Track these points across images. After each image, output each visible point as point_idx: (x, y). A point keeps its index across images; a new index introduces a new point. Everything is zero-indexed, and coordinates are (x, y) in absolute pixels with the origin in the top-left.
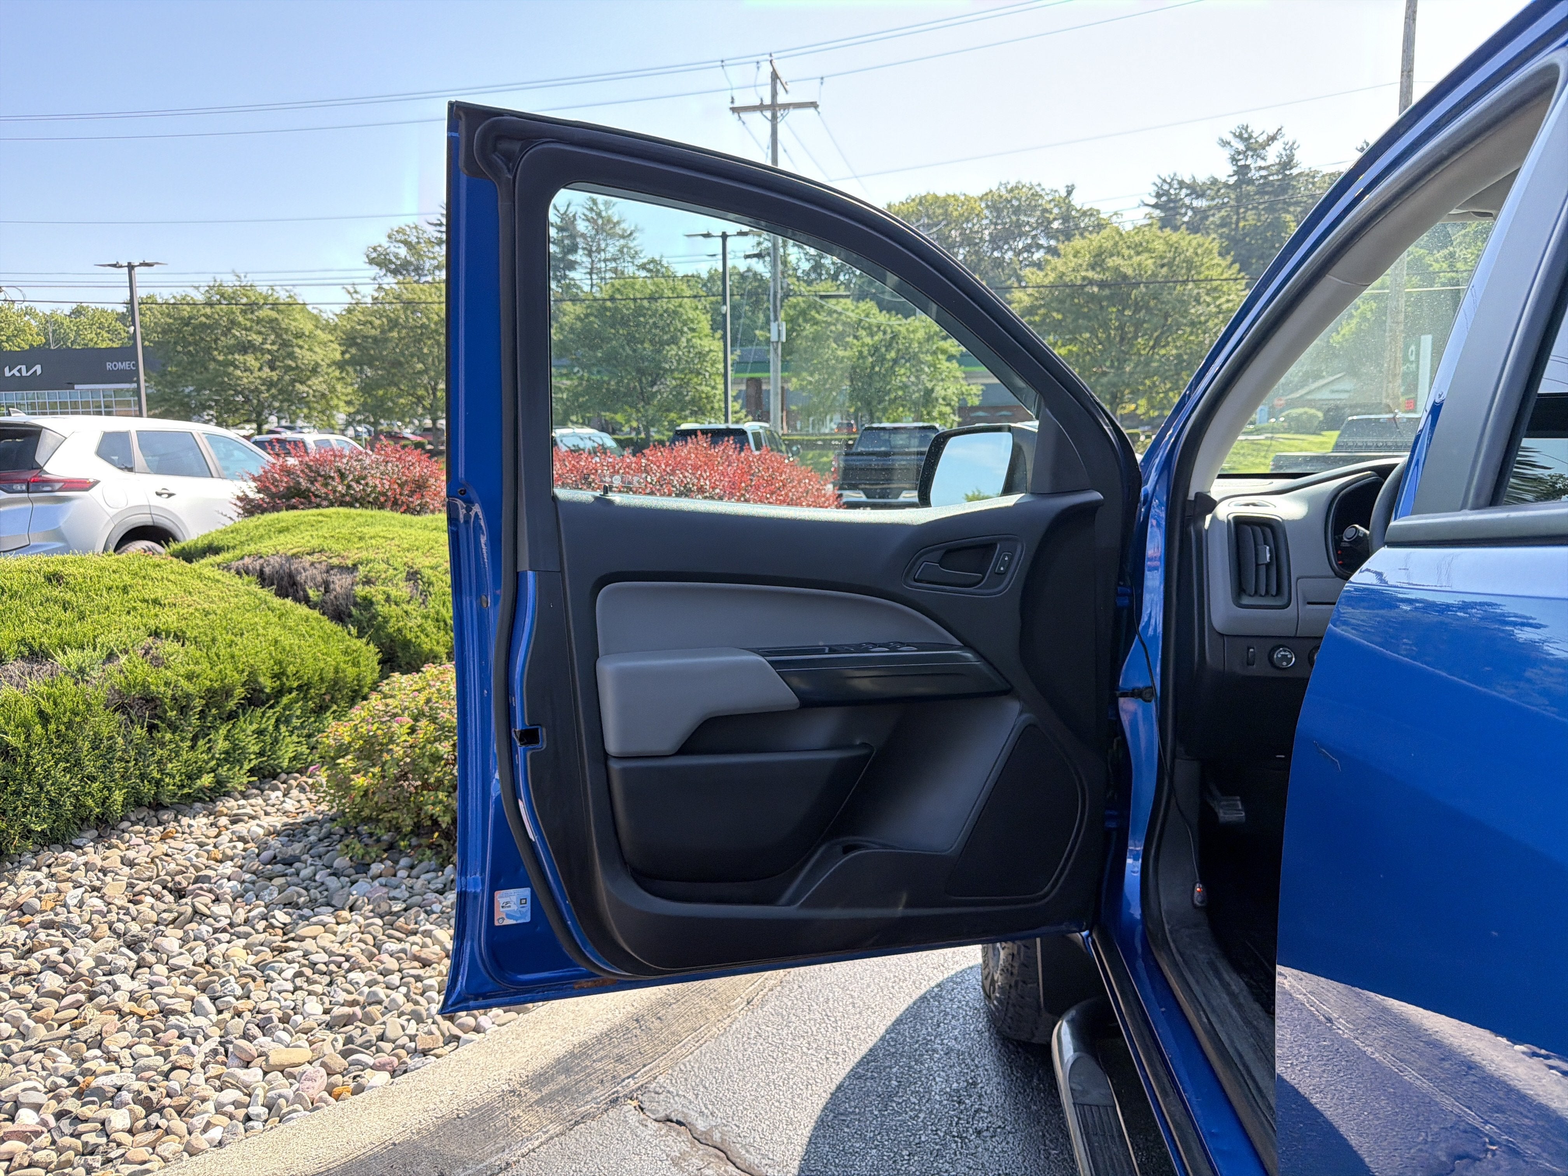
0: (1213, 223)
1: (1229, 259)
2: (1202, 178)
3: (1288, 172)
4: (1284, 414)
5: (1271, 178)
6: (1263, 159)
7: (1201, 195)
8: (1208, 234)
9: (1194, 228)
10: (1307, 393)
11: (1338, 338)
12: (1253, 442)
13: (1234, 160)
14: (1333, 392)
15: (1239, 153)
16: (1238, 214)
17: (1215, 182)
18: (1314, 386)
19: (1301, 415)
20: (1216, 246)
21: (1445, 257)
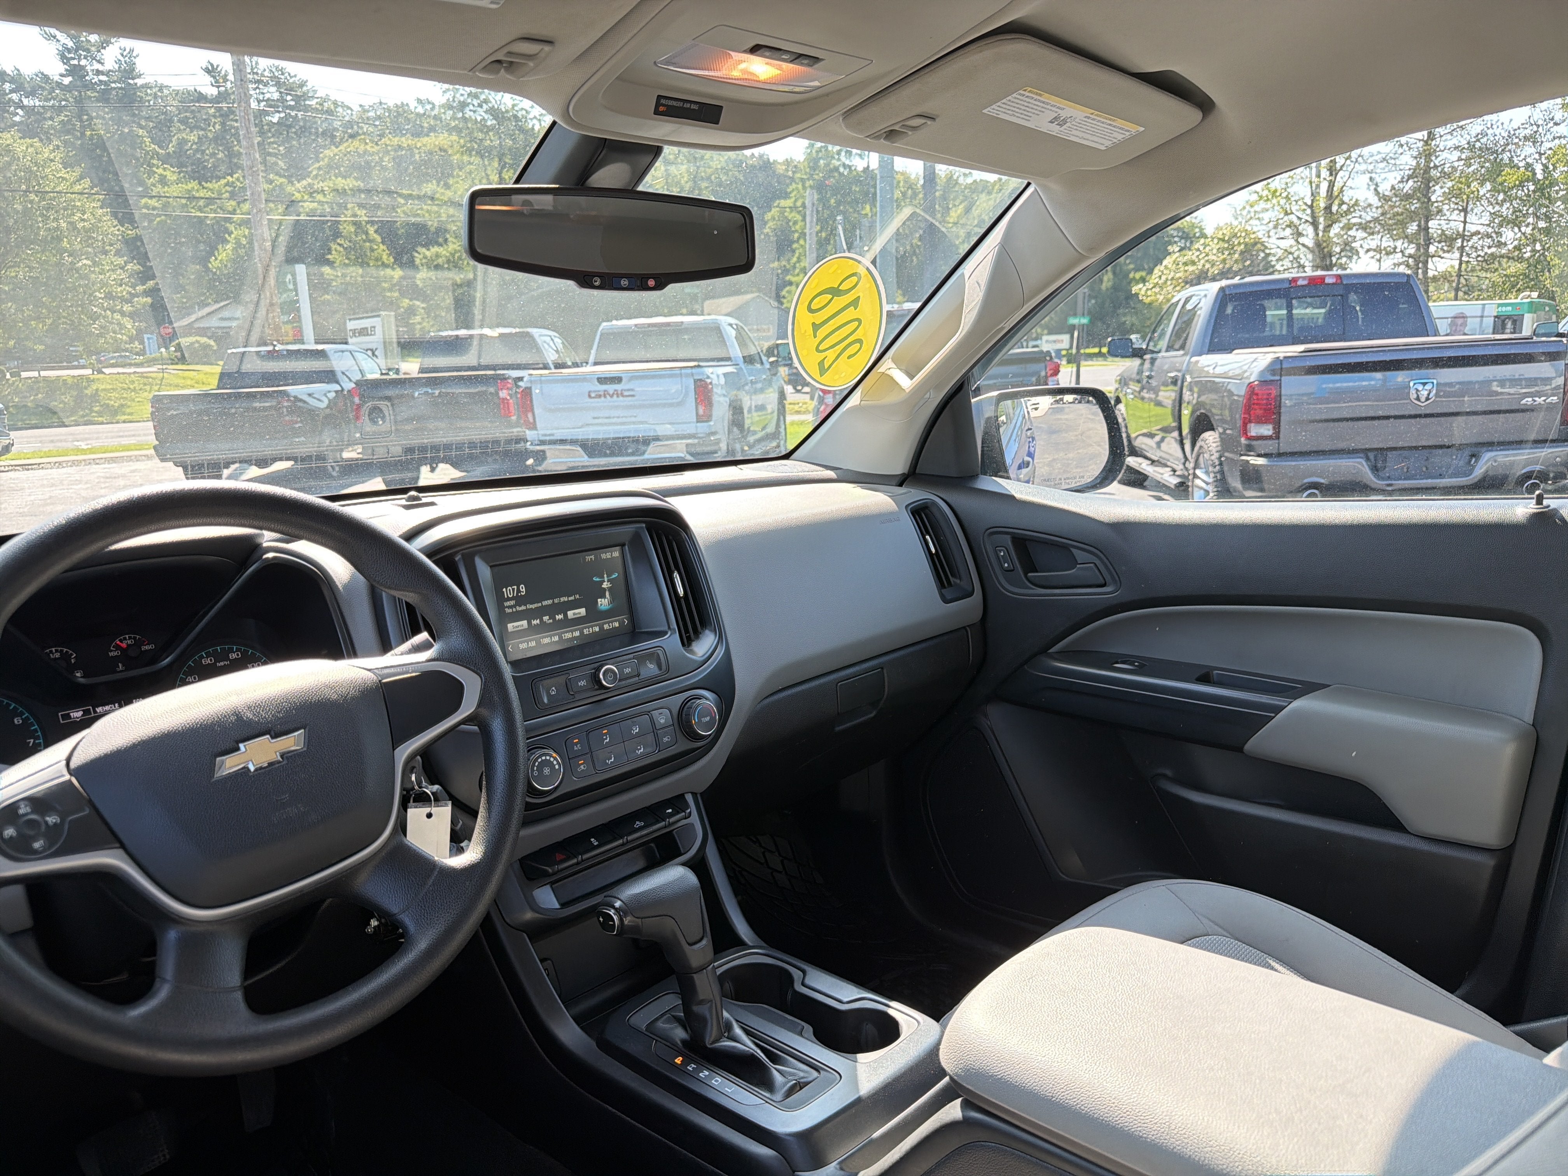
0: (51, 127)
1: (78, 171)
2: (28, 71)
3: (131, 81)
4: (174, 343)
5: (113, 85)
6: (99, 62)
7: (31, 94)
8: (50, 141)
9: (28, 131)
10: (197, 320)
11: (216, 264)
12: (142, 375)
13: (63, 58)
14: (222, 319)
15: (69, 51)
16: (81, 121)
17: (46, 78)
18: (201, 314)
19: (192, 344)
20: (58, 156)
21: (305, 187)
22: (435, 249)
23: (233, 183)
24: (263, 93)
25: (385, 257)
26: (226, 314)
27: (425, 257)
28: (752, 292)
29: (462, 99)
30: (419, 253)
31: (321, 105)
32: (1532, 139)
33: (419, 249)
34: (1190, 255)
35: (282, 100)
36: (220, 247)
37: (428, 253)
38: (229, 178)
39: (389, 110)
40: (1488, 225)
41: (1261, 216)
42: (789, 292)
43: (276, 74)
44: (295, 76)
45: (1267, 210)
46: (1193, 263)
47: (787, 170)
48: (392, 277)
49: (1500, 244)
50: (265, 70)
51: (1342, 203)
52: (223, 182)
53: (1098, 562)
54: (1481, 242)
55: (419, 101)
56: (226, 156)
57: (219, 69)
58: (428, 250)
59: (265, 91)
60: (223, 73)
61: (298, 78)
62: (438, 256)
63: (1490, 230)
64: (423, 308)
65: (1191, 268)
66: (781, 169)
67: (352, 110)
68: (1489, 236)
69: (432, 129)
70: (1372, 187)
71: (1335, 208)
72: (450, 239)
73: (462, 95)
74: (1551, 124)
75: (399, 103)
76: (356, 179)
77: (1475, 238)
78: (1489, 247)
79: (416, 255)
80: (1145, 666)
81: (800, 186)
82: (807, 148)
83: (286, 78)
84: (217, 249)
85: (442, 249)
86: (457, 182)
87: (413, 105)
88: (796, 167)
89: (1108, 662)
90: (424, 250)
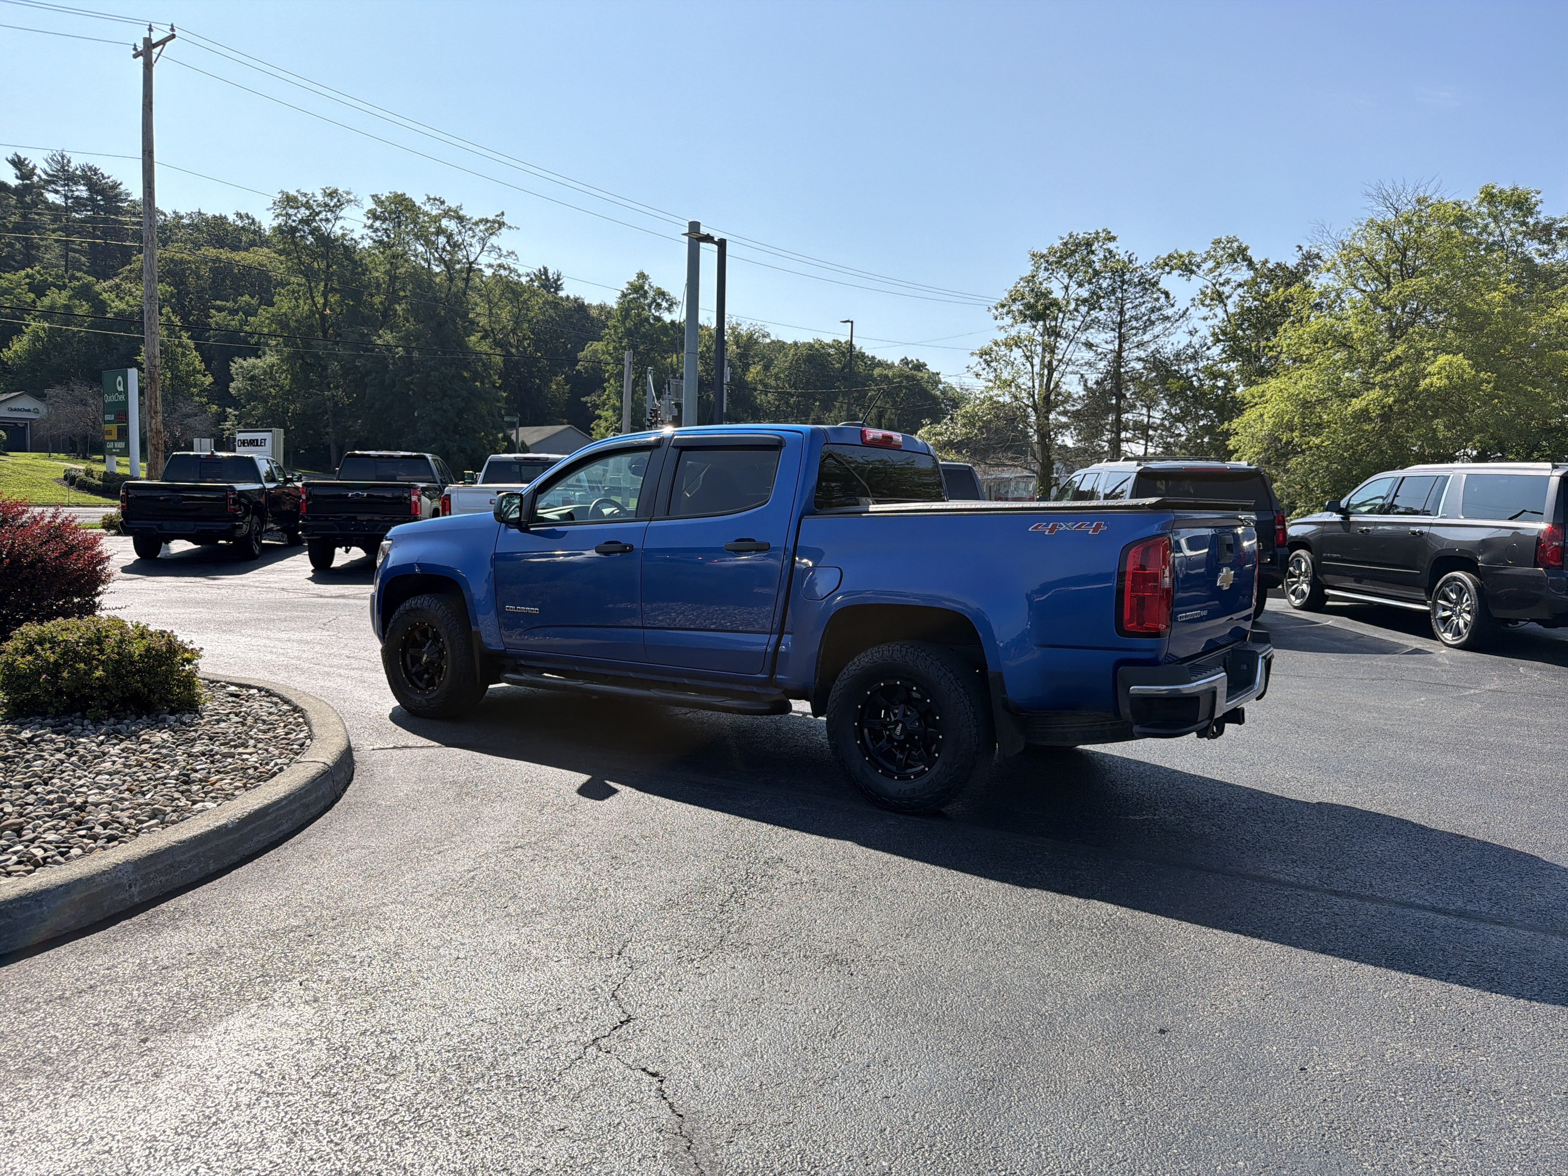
11: (9, 354)
14: (12, 410)
21: (111, 287)
22: (252, 361)
23: (33, 275)
24: (73, 191)
25: (197, 362)
26: (14, 405)
27: (242, 367)
28: (563, 424)
29: (294, 224)
30: (235, 363)
31: (134, 207)
32: (1193, 358)
33: (236, 359)
34: (938, 428)
35: (91, 199)
36: (15, 337)
37: (245, 364)
38: (29, 270)
39: (207, 221)
42: (598, 425)
43: (89, 174)
44: (109, 178)
46: (941, 434)
47: (600, 315)
48: (203, 383)
50: (77, 169)
51: (1059, 394)
52: (23, 273)
55: (239, 216)
56: (23, 246)
57: (26, 162)
58: (245, 360)
59: (74, 189)
60: (31, 166)
61: (111, 179)
62: (254, 367)
64: (234, 415)
65: (940, 438)
66: (594, 313)
67: (165, 215)
69: (253, 244)
70: (1082, 383)
71: (1053, 397)
72: (268, 352)
73: (294, 221)
74: (1205, 349)
75: (218, 215)
76: (169, 284)
79: (232, 364)
81: (612, 331)
82: (620, 298)
83: (98, 179)
84: (12, 340)
85: (259, 360)
86: (282, 300)
87: (231, 218)
88: (609, 313)
90: (240, 360)
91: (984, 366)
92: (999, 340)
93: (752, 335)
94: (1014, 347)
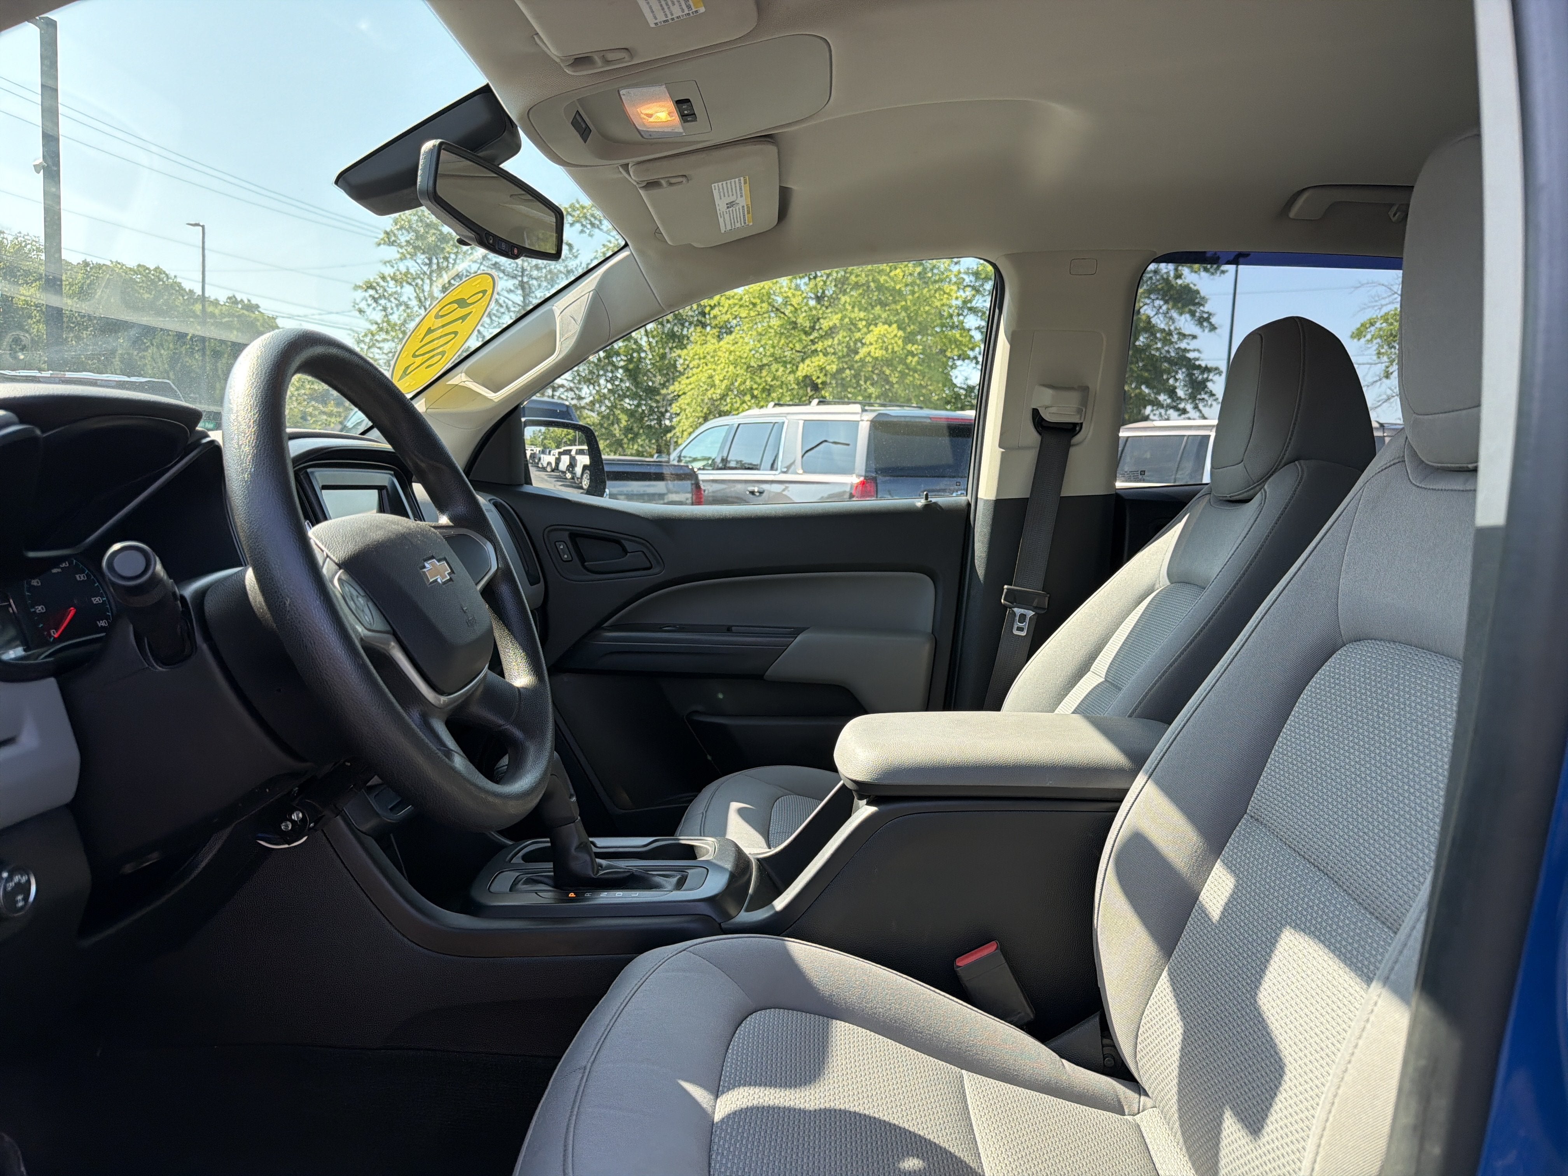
40: (571, 381)
41: (381, 345)
45: (388, 340)
49: (580, 398)
53: (645, 550)
54: (566, 394)
63: (572, 385)
68: (571, 389)
77: (561, 390)
78: (572, 399)
80: (682, 629)
89: (659, 628)
91: (370, 301)
92: (386, 274)
93: (21, 248)
94: (405, 284)
